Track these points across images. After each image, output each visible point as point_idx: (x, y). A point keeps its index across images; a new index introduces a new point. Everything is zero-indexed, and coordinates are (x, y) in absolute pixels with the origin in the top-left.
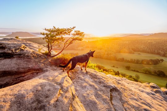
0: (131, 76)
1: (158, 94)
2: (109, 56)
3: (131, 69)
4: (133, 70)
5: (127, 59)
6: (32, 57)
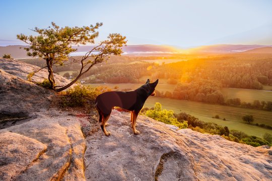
0: (255, 138)
2: (208, 94)
3: (255, 122)
4: (259, 124)
5: (247, 102)
6: (8, 90)
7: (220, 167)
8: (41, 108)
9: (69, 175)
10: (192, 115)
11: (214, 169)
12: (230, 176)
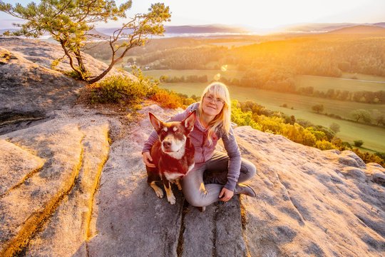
0: (321, 127)
3: (324, 112)
6: (24, 82)
7: (276, 186)
8: (63, 105)
9: (67, 203)
10: (259, 103)
11: (267, 190)
12: (286, 199)
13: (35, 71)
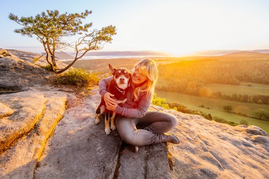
1: (258, 146)
2: (195, 88)
3: (233, 111)
4: (237, 112)
5: (227, 95)
6: (12, 69)
8: (36, 84)
10: (183, 104)
11: (189, 143)
13: (21, 64)
